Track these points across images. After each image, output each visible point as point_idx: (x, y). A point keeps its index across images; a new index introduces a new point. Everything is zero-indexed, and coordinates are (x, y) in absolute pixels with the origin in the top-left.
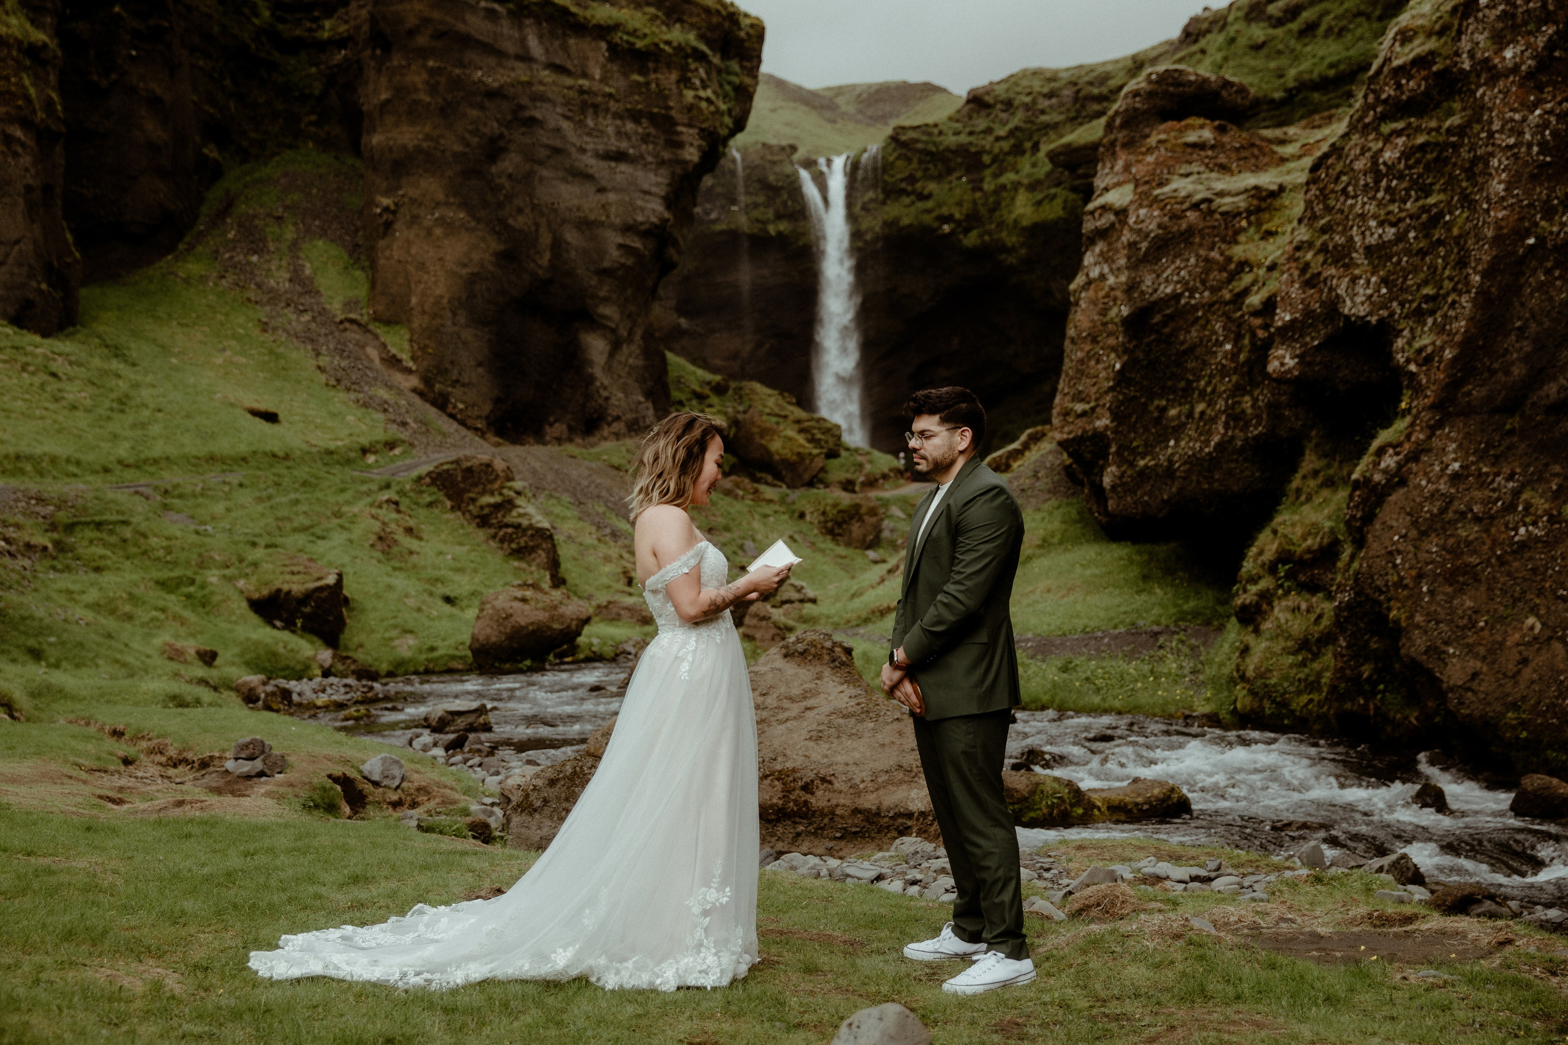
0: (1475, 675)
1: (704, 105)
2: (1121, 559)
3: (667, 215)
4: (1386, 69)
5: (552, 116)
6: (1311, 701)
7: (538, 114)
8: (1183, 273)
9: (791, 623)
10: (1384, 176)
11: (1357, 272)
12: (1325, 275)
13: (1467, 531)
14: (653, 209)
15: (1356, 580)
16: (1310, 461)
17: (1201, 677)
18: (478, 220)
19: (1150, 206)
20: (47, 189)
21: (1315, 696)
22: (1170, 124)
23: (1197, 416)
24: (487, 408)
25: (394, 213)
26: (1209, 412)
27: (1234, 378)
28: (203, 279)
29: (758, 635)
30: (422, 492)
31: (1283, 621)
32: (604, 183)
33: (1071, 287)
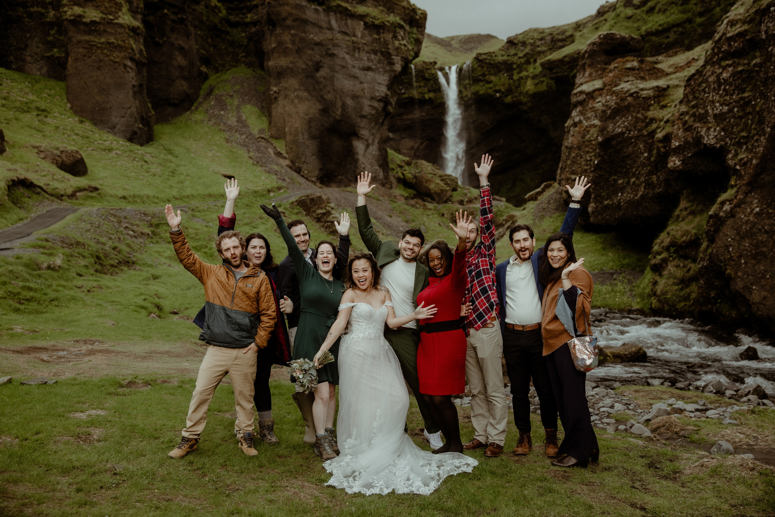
0: (765, 298)
1: (403, 47)
2: (592, 240)
3: (389, 93)
4: (723, 38)
5: (341, 53)
6: (685, 305)
7: (335, 52)
8: (626, 123)
10: (723, 84)
11: (710, 125)
12: (694, 126)
13: (762, 237)
14: (382, 90)
15: (710, 257)
16: (683, 204)
17: (634, 293)
18: (312, 96)
19: (611, 95)
20: (141, 86)
21: (688, 303)
22: (619, 60)
23: (631, 183)
24: (317, 173)
25: (278, 93)
26: (637, 182)
27: (649, 168)
28: (202, 121)
30: (294, 208)
31: (672, 271)
32: (362, 80)
33: (566, 125)
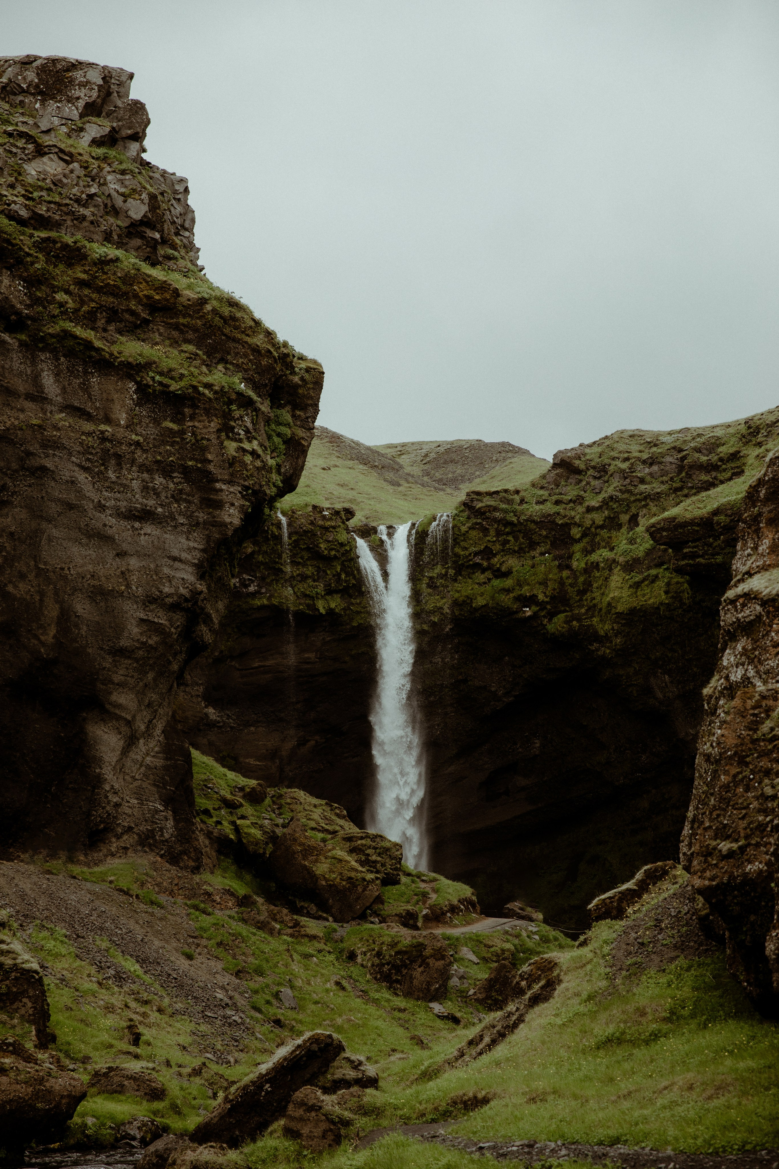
1: (248, 459)
3: (201, 587)
5: (66, 467)
7: (49, 464)
9: (347, 1114)
14: (183, 579)
29: (305, 1131)
32: (125, 546)
33: (706, 691)
